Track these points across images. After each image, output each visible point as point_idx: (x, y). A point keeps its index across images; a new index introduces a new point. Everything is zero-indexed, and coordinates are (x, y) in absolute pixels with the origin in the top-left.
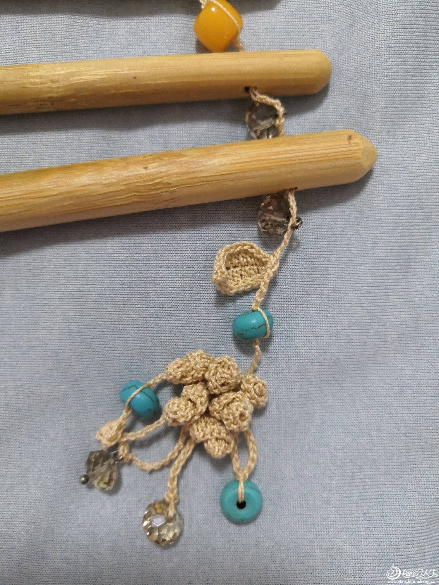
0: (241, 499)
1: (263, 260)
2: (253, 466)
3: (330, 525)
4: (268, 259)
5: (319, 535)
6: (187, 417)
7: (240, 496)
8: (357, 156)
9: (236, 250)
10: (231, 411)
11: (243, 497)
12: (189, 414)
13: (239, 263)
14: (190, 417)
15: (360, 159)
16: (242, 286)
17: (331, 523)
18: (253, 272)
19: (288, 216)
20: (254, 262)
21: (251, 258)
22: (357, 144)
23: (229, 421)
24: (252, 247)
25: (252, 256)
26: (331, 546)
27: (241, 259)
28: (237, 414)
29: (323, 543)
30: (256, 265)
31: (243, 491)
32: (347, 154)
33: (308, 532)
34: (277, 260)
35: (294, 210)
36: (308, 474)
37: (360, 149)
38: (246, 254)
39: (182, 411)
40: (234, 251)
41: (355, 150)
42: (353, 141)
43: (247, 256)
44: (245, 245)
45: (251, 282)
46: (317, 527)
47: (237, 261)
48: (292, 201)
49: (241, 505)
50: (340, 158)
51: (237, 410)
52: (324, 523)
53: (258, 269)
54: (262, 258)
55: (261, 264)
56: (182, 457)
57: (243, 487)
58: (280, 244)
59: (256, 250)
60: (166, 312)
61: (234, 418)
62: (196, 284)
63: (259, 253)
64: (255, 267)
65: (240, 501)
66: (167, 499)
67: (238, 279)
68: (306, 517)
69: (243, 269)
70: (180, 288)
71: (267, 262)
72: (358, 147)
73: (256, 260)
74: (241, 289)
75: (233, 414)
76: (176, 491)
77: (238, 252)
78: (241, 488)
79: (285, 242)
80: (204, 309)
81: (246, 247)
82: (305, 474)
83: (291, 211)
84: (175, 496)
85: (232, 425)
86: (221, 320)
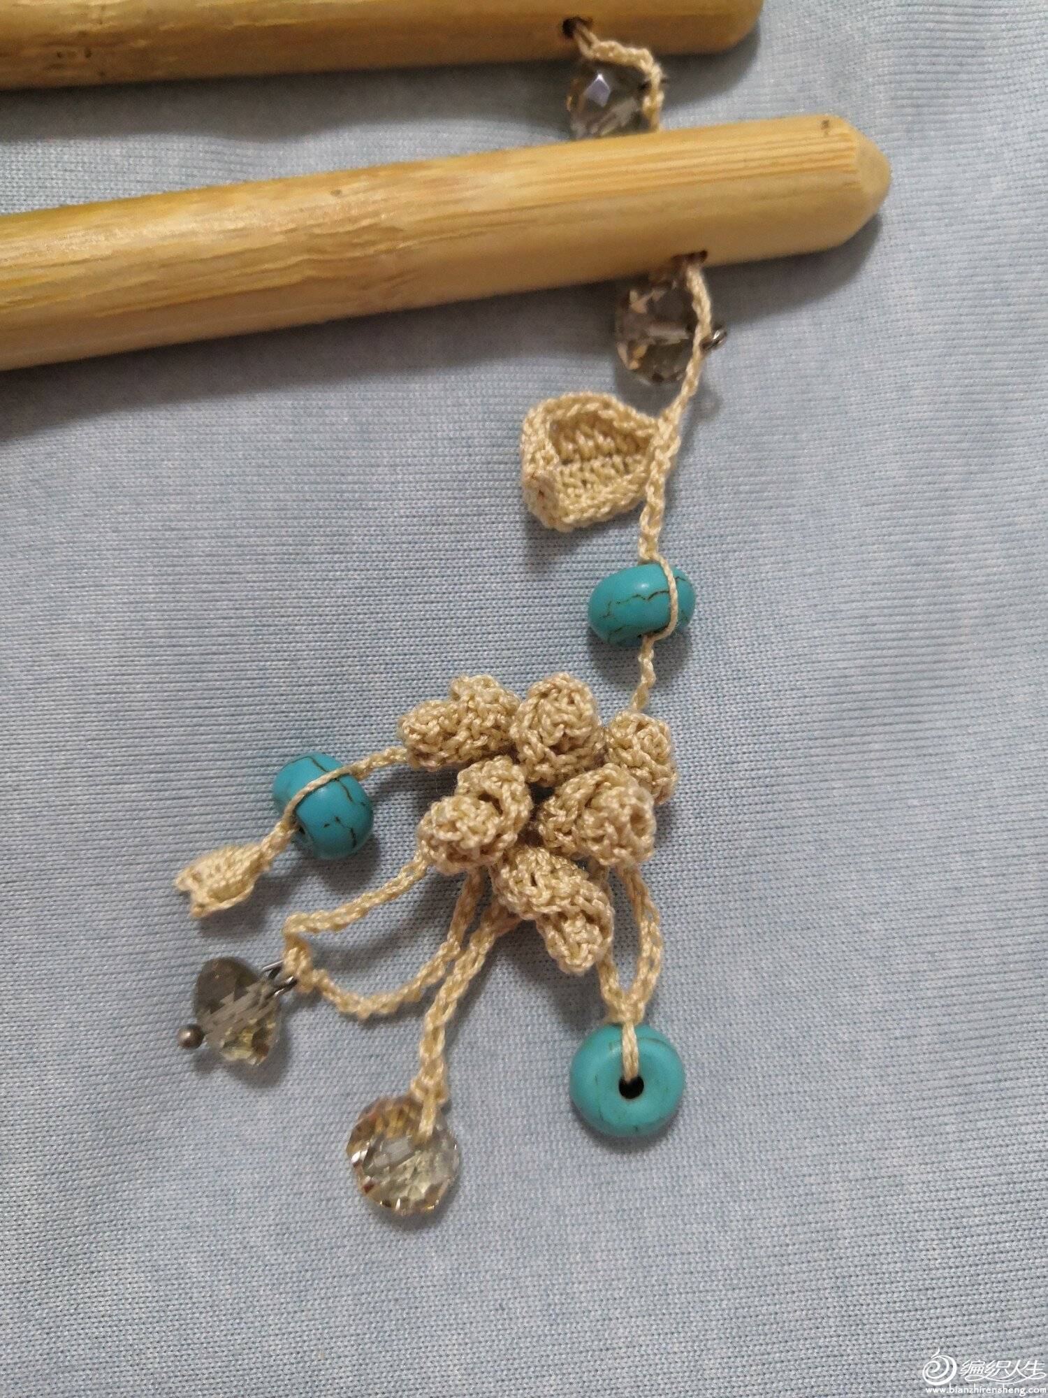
0: (631, 1069)
1: (640, 433)
2: (653, 978)
3: (864, 1116)
4: (650, 431)
5: (839, 1145)
6: (485, 834)
7: (627, 1064)
8: (847, 165)
9: (569, 414)
10: (604, 814)
11: (636, 1065)
12: (490, 825)
13: (575, 451)
14: (492, 832)
15: (854, 172)
16: (590, 507)
17: (867, 1109)
18: (613, 472)
19: (690, 322)
20: (612, 445)
21: (606, 435)
22: (844, 138)
23: (606, 842)
24: (607, 406)
25: (608, 429)
26: (871, 1171)
27: (581, 440)
28: (625, 815)
29: (851, 1164)
30: (618, 451)
31: (636, 1050)
32: (824, 160)
33: (808, 1140)
34: (675, 429)
35: (704, 307)
36: (794, 984)
37: (851, 149)
38: (592, 427)
39: (469, 817)
40: (564, 414)
41: (840, 150)
42: (835, 130)
43: (596, 433)
44: (588, 400)
45: (611, 497)
46: (831, 1124)
47: (571, 447)
48: (697, 284)
49: (631, 1089)
50: (807, 170)
51: (622, 806)
52: (849, 1113)
53: (626, 465)
54: (634, 430)
55: (632, 447)
56: (459, 977)
57: (634, 1040)
58: (678, 390)
59: (617, 411)
60: (396, 580)
61: (619, 830)
62: (467, 507)
63: (627, 417)
64: (617, 459)
65: (628, 1079)
66: (418, 1095)
67: (577, 491)
68: (801, 1099)
69: (587, 466)
70: (428, 519)
71: (647, 440)
72: (848, 144)
73: (619, 440)
74: (586, 515)
75: (613, 820)
76: (440, 1070)
77: (572, 418)
78: (630, 1041)
79: (691, 384)
80: (492, 571)
81: (591, 407)
82: (787, 985)
83: (698, 311)
84: (438, 1084)
85: (616, 851)
86: (537, 600)
